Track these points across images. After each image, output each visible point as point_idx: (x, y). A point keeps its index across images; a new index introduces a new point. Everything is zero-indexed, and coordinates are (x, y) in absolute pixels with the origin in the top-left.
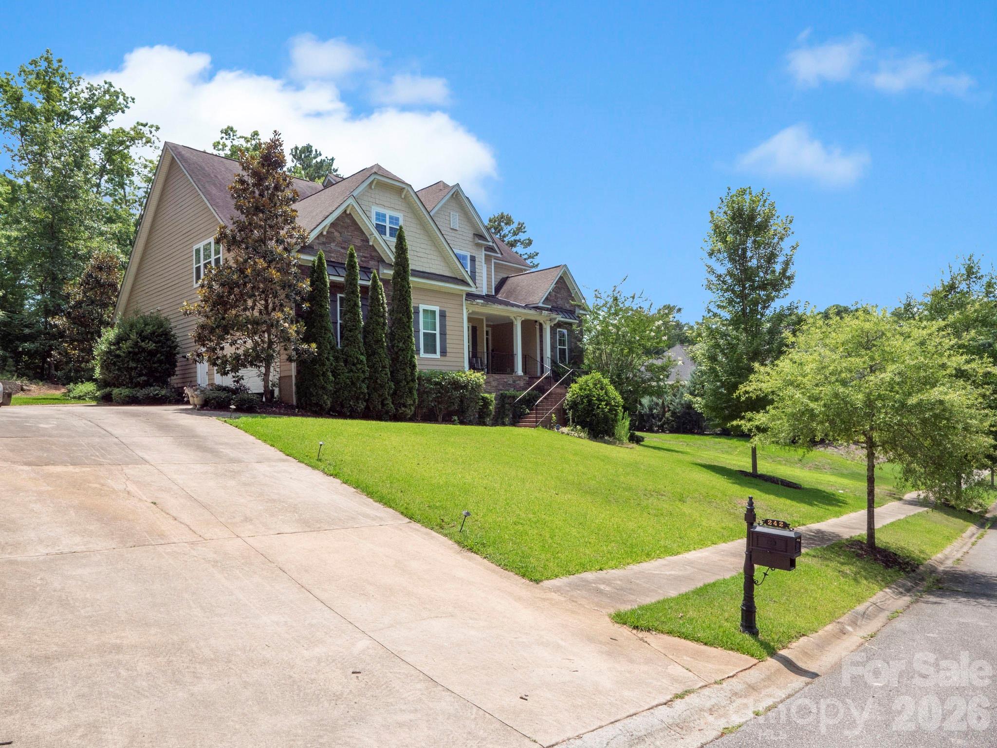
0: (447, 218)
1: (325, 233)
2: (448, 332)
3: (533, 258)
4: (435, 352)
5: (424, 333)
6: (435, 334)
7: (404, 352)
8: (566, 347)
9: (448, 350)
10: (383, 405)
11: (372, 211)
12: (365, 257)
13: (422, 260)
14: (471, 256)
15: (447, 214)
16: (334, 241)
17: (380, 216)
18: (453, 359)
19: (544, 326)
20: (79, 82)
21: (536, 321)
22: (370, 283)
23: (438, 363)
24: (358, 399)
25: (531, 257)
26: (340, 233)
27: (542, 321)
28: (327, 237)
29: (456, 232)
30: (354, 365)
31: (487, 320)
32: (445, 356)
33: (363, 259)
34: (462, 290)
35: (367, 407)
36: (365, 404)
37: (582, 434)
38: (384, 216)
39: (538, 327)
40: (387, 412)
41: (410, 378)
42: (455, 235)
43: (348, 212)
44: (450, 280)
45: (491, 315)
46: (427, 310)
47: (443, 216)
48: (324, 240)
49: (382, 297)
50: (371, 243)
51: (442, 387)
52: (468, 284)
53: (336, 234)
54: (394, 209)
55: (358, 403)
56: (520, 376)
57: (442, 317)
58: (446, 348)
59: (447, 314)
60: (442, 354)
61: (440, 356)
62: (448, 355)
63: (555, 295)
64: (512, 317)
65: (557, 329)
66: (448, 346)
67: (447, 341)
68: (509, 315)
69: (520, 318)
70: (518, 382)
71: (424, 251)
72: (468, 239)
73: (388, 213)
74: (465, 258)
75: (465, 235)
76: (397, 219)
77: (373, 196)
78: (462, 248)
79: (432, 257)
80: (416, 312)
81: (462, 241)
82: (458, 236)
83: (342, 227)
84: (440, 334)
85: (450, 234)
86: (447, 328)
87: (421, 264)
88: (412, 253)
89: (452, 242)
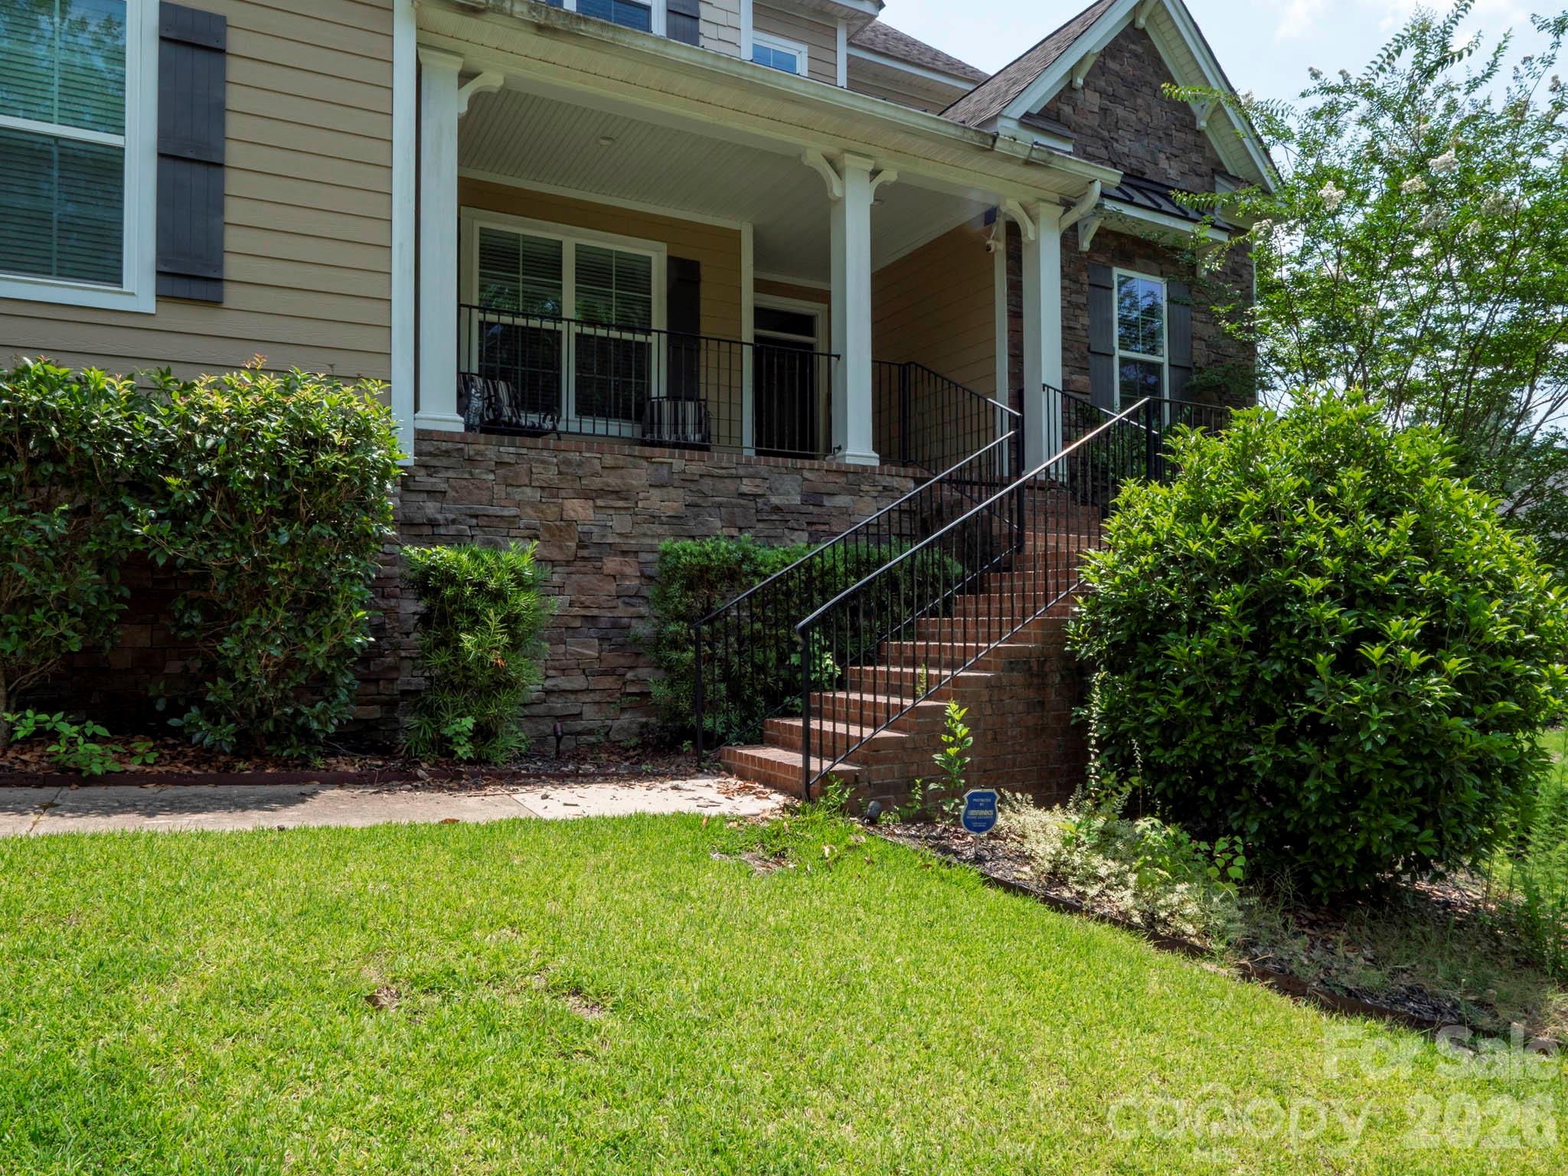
2: (241, 155)
8: (1163, 358)
9: (233, 268)
18: (277, 329)
19: (1029, 232)
21: (990, 215)
27: (1011, 207)
32: (210, 304)
39: (998, 246)
56: (861, 472)
57: (183, 51)
58: (216, 253)
59: (235, 42)
60: (182, 288)
61: (161, 297)
62: (233, 295)
63: (1104, 110)
64: (814, 158)
65: (1110, 268)
66: (233, 240)
67: (234, 211)
68: (794, 138)
69: (870, 168)
70: (842, 500)
84: (164, 156)
86: (237, 126)
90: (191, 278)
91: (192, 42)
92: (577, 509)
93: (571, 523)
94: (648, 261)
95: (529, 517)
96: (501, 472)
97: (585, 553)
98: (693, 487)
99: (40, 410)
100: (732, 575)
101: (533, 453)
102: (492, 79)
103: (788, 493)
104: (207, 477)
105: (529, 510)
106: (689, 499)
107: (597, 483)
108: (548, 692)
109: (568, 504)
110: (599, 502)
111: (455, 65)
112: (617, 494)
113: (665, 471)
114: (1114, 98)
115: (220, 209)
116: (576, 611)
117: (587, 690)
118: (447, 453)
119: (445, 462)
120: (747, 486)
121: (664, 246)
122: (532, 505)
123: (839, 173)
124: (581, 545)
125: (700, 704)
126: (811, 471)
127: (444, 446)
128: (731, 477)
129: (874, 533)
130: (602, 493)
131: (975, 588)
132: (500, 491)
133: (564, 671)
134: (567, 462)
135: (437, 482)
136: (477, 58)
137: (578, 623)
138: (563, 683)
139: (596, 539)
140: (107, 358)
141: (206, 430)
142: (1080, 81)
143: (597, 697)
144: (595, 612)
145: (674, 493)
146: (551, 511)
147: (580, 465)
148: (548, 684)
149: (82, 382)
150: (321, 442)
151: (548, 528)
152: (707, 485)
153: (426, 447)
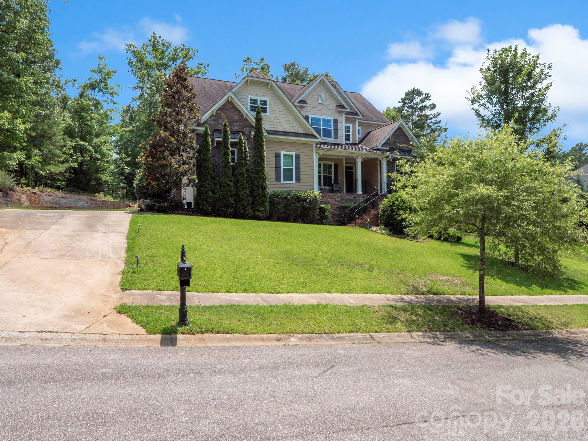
0: (317, 97)
1: (214, 114)
2: (301, 167)
3: (436, 117)
4: (292, 180)
5: (284, 169)
6: (292, 169)
7: (258, 180)
9: (301, 178)
10: (245, 210)
11: (248, 98)
12: (241, 126)
13: (283, 124)
14: (334, 120)
15: (317, 95)
16: (221, 118)
17: (253, 101)
18: (305, 184)
19: (382, 162)
20: (170, 46)
21: (377, 159)
22: (237, 140)
23: (295, 187)
24: (228, 206)
25: (436, 116)
26: (225, 113)
27: (380, 159)
28: (216, 116)
29: (323, 105)
30: (225, 187)
31: (346, 159)
32: (300, 182)
33: (240, 127)
34: (313, 141)
35: (235, 212)
36: (234, 210)
37: (384, 231)
38: (256, 100)
39: (378, 162)
40: (247, 214)
41: (262, 195)
42: (322, 107)
43: (230, 101)
44: (302, 135)
45: (349, 156)
46: (287, 155)
47: (314, 96)
48: (215, 118)
49: (245, 148)
50: (245, 117)
51: (288, 200)
52: (315, 137)
53: (222, 114)
54: (263, 96)
55: (228, 209)
56: (360, 195)
59: (301, 157)
61: (296, 182)
63: (394, 141)
64: (354, 157)
65: (395, 163)
66: (301, 176)
67: (301, 173)
68: (352, 155)
69: (361, 157)
70: (358, 198)
71: (285, 119)
72: (332, 109)
73: (259, 98)
74: (329, 121)
75: (330, 106)
76: (265, 102)
77: (249, 89)
78: (327, 115)
79: (290, 122)
80: (278, 156)
81: (327, 110)
82: (324, 108)
83: (226, 110)
84: (296, 169)
85: (318, 107)
86: (301, 165)
87: (282, 127)
88: (276, 121)
89: (320, 112)
90: (298, 180)
91: (298, 157)
94: (331, 164)
96: (323, 197)
98: (341, 197)
100: (347, 207)
102: (321, 154)
103: (352, 198)
109: (329, 200)
110: (332, 199)
111: (318, 154)
112: (334, 199)
114: (396, 139)
120: (347, 197)
121: (334, 162)
123: (357, 157)
125: (344, 220)
126: (354, 195)
129: (362, 203)
131: (373, 208)
132: (323, 199)
136: (320, 152)
137: (333, 212)
139: (332, 203)
142: (390, 138)
145: (339, 198)
152: (343, 197)
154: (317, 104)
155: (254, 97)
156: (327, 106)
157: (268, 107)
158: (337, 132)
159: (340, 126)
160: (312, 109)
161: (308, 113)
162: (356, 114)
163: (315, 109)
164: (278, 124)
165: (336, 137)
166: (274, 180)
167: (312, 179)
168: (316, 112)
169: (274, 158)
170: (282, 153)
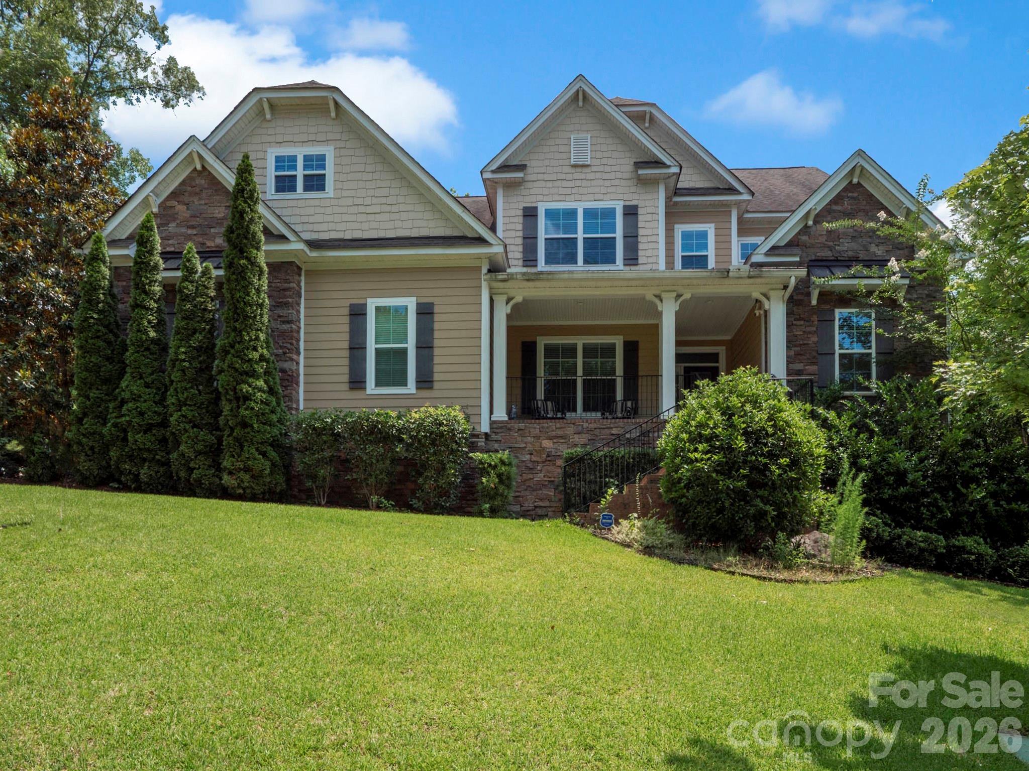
0: (564, 149)
1: (155, 210)
2: (437, 343)
4: (404, 384)
5: (377, 350)
6: (404, 350)
8: (873, 351)
9: (437, 377)
11: (269, 156)
14: (625, 207)
15: (565, 141)
17: (283, 162)
18: (448, 394)
19: (766, 305)
23: (412, 403)
27: (756, 295)
29: (585, 170)
32: (431, 388)
38: (292, 159)
42: (582, 176)
43: (198, 167)
46: (387, 307)
47: (554, 149)
53: (178, 207)
54: (314, 142)
57: (422, 315)
58: (431, 373)
59: (436, 309)
60: (423, 385)
61: (417, 388)
62: (436, 385)
64: (649, 296)
65: (833, 311)
66: (436, 368)
67: (436, 360)
68: (640, 291)
69: (675, 296)
71: (383, 200)
72: (619, 175)
73: (300, 152)
74: (609, 213)
75: (614, 169)
76: (322, 158)
77: (270, 131)
78: (601, 196)
79: (402, 207)
80: (357, 314)
81: (601, 182)
82: (591, 176)
83: (190, 194)
84: (418, 348)
85: (569, 177)
86: (437, 334)
87: (374, 225)
88: (354, 210)
89: (575, 191)
90: (425, 381)
91: (425, 312)
92: (547, 444)
93: (544, 448)
94: (614, 344)
95: (530, 447)
96: (520, 432)
97: (549, 459)
98: (592, 433)
99: (378, 422)
101: (531, 425)
102: (519, 299)
104: (413, 435)
105: (529, 445)
106: (590, 438)
107: (554, 433)
108: (536, 507)
109: (543, 442)
110: (555, 441)
111: (505, 298)
112: (561, 437)
113: (580, 428)
115: (432, 360)
116: (546, 479)
117: (550, 507)
118: (501, 427)
119: (501, 430)
121: (622, 337)
122: (530, 443)
123: (661, 301)
124: (548, 456)
127: (500, 425)
128: (608, 428)
130: (557, 437)
132: (519, 439)
133: (541, 500)
134: (543, 427)
135: (498, 437)
136: (512, 293)
137: (547, 483)
138: (541, 504)
139: (553, 454)
140: (393, 408)
141: (414, 423)
142: (810, 223)
143: (553, 509)
144: (553, 479)
145: (584, 435)
146: (537, 445)
147: (548, 428)
148: (536, 504)
149: (387, 414)
150: (441, 424)
151: (536, 451)
152: (597, 432)
153: (495, 426)
154: (567, 169)
155: (286, 151)
156: (601, 168)
157: (329, 172)
158: (637, 242)
159: (648, 225)
160: (549, 184)
161: (533, 199)
162: (732, 190)
163: (558, 183)
164: (363, 218)
165: (632, 259)
166: (346, 387)
167: (473, 376)
168: (562, 191)
169: (347, 320)
170: (372, 304)
